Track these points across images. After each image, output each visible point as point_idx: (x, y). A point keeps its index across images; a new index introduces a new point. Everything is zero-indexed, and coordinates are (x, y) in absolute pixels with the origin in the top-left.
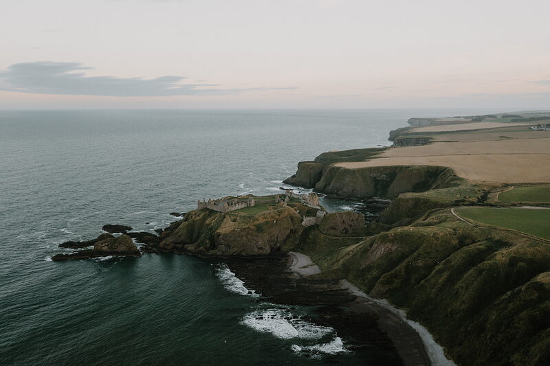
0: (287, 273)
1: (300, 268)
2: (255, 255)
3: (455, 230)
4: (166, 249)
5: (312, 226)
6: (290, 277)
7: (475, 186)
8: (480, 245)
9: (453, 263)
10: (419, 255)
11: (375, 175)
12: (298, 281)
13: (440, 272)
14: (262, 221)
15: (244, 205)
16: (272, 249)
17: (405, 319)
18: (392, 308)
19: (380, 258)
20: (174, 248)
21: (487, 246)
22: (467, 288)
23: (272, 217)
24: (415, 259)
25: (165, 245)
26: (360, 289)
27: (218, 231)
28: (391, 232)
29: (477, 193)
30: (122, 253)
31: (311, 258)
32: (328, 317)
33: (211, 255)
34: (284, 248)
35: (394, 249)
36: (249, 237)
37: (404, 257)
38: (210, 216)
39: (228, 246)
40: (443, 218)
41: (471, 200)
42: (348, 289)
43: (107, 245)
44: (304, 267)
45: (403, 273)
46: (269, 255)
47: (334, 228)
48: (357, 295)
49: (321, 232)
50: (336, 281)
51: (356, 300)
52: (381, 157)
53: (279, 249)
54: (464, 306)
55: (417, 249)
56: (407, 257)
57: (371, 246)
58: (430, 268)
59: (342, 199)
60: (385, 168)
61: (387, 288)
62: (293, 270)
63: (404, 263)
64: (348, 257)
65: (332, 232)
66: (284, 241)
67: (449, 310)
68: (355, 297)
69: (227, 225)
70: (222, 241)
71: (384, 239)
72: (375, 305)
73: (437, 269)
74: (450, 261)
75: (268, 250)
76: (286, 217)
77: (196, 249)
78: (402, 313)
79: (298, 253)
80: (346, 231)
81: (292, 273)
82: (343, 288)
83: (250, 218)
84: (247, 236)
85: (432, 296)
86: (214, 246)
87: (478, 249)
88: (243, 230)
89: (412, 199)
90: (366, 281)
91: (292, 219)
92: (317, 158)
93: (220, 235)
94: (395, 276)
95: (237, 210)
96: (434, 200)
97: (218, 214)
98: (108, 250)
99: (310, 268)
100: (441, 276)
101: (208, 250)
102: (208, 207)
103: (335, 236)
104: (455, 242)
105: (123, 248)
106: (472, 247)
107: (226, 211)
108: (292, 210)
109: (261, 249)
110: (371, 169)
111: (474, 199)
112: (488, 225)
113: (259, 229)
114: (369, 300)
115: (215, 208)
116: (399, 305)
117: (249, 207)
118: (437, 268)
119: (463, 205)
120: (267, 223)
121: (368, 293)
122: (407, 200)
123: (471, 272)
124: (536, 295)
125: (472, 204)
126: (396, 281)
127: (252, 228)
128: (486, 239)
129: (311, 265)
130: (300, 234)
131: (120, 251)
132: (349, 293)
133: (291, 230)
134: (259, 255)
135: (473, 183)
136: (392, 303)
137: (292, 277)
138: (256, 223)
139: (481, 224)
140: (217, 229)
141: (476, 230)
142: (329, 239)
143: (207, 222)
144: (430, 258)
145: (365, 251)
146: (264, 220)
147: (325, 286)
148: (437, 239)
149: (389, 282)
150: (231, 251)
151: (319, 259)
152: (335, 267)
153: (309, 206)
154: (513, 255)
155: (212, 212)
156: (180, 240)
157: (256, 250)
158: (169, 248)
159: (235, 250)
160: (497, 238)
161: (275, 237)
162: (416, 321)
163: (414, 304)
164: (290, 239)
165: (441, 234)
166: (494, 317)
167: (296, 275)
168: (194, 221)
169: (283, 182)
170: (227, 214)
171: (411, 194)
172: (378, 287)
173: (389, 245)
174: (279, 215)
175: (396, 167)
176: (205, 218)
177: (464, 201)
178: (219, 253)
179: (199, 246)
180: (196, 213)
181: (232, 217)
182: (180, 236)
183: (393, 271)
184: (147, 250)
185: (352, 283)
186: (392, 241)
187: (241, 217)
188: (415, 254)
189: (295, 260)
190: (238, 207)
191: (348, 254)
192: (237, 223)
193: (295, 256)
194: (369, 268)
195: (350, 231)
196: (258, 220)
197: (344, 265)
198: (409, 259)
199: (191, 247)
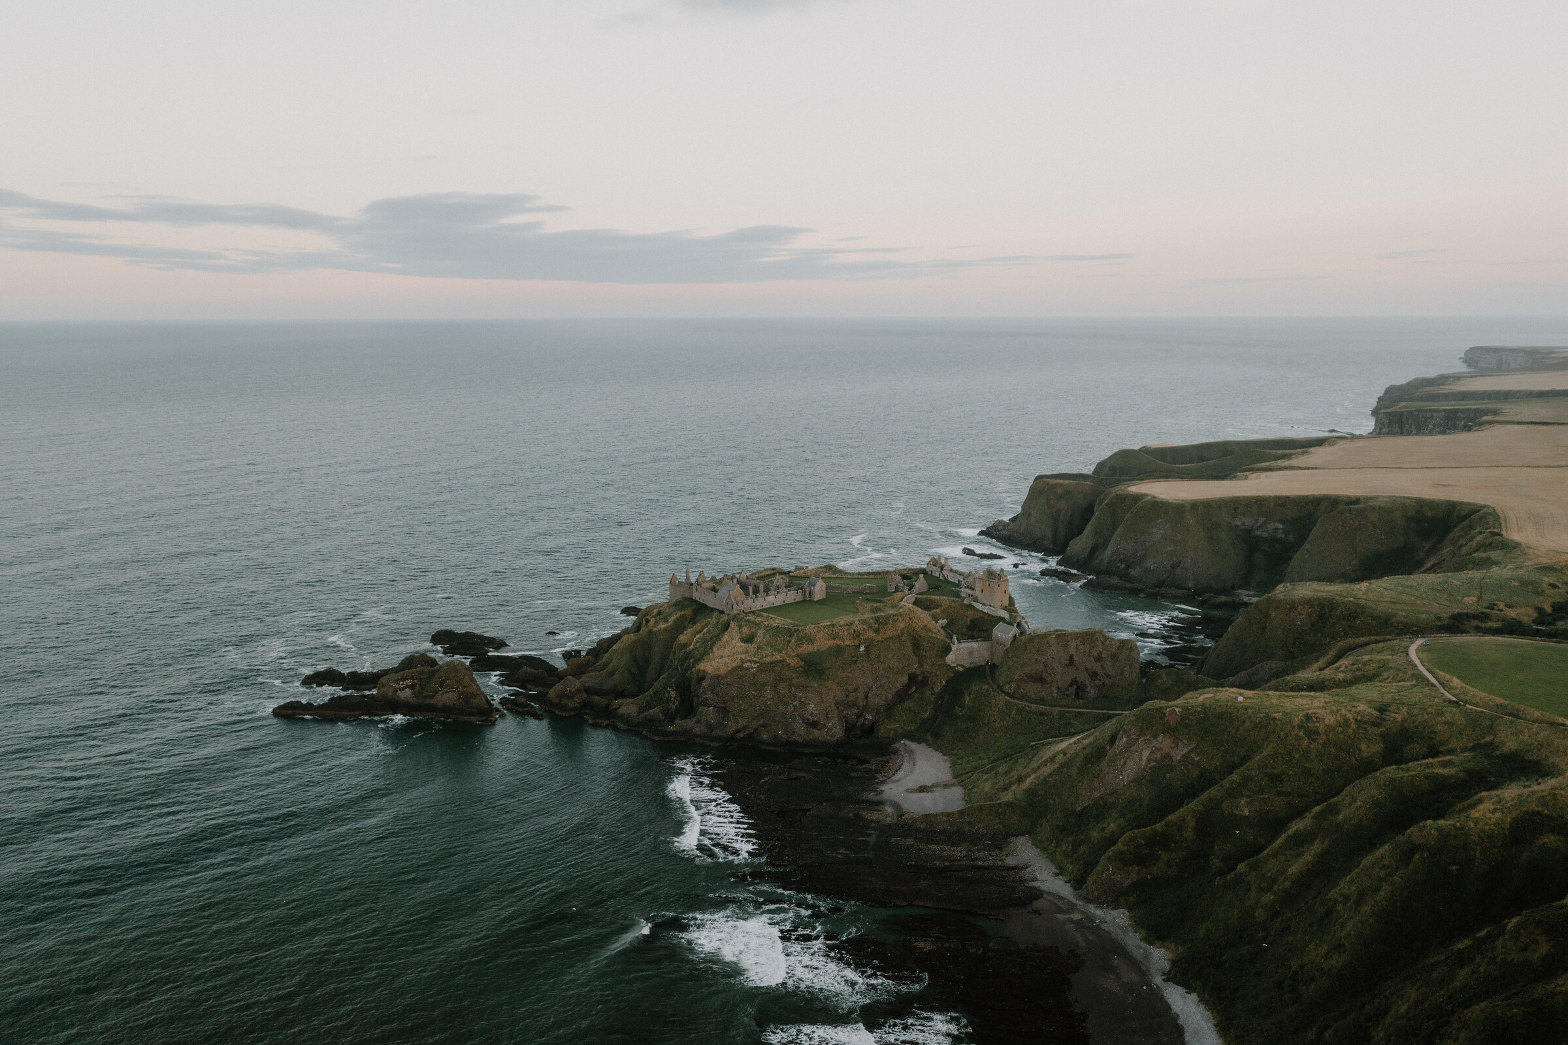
0: (867, 802)
1: (908, 790)
2: (796, 743)
3: (1382, 710)
4: (564, 708)
5: (979, 667)
6: (868, 815)
7: (1549, 569)
8: (1444, 765)
9: (1341, 817)
10: (1246, 780)
11: (1249, 522)
12: (885, 830)
13: (1300, 841)
14: (822, 643)
15: (792, 596)
16: (850, 728)
17: (1158, 980)
18: (1133, 941)
19: (1137, 781)
20: (585, 705)
21: (1468, 772)
22: (1360, 900)
23: (857, 635)
24: (1233, 793)
25: (562, 695)
26: (1061, 871)
27: (702, 666)
28: (1178, 704)
29: (1542, 593)
30: (447, 710)
31: (953, 765)
32: (926, 945)
33: (674, 733)
34: (887, 728)
35: (1177, 754)
36: (783, 689)
37: (1205, 781)
38: (693, 621)
39: (724, 711)
40: (1371, 668)
41: (1512, 613)
42: (1024, 867)
43: (412, 687)
44: (922, 789)
45: (1189, 834)
46: (840, 744)
47: (1040, 679)
48: (1043, 887)
49: (1001, 688)
50: (999, 841)
51: (1037, 904)
52: (1286, 468)
53: (871, 730)
54: (1337, 961)
55: (1245, 759)
56: (1212, 783)
57: (1113, 740)
58: (1274, 825)
59: (1135, 592)
60: (1283, 502)
61: (1134, 877)
62: (885, 796)
63: (1195, 805)
64: (1047, 770)
65: (1032, 689)
66: (890, 708)
67: (1294, 964)
68: (1037, 894)
69: (727, 651)
70: (709, 695)
71: (1152, 724)
72: (1087, 925)
73: (1290, 832)
74: (1334, 810)
75: (834, 730)
76: (899, 637)
77: (642, 711)
78: (1159, 958)
79: (923, 745)
80: (1079, 690)
81: (880, 803)
82: (1010, 861)
83: (790, 633)
84: (775, 687)
85: (1260, 914)
86: (688, 708)
87: (1433, 778)
88: (765, 667)
89: (1309, 602)
90: (1083, 849)
91: (916, 644)
92: (1101, 466)
93: (703, 678)
94: (1164, 841)
95: (767, 610)
96: (1383, 608)
97: (713, 620)
98: (413, 700)
99: (938, 794)
100: (1299, 855)
101: (671, 717)
102: (696, 596)
103: (1041, 701)
104: (1370, 749)
105: (446, 697)
106: (1415, 769)
107: (735, 612)
108: (924, 616)
109: (814, 725)
110: (1235, 505)
111: (1525, 614)
112: (1500, 701)
113: (813, 667)
114: (1072, 907)
115: (710, 600)
116: (1156, 933)
117: (807, 601)
118: (1297, 825)
119: (1478, 629)
120: (838, 651)
121: (1077, 883)
122: (1293, 606)
123: (1384, 850)
124: (1544, 949)
125: (1513, 628)
126: (1164, 856)
127: (792, 662)
128: (1474, 748)
129: (945, 786)
130: (938, 689)
131: (440, 704)
132: (1022, 881)
133: (912, 678)
134: (808, 744)
135: (1545, 561)
136: (1139, 923)
137: (875, 816)
138: (806, 648)
139: (1481, 694)
140: (699, 660)
141: (1452, 713)
142: (1021, 711)
143: (683, 638)
144: (1279, 794)
145: (1096, 755)
146: (831, 643)
147: (960, 851)
148: (1312, 734)
149: (1140, 860)
150: (731, 726)
151: (975, 769)
152: (1007, 797)
153: (979, 606)
154: (1534, 807)
155: (701, 610)
156: (609, 685)
157: (799, 727)
158: (571, 704)
159: (742, 723)
160: (1511, 745)
161: (861, 695)
162: (1190, 989)
163: (1202, 932)
164: (908, 704)
165: (1330, 720)
166: (1404, 1008)
167: (889, 810)
168: (650, 632)
169: (981, 533)
170: (734, 618)
171: (1315, 585)
172: (1106, 870)
173: (1164, 742)
174: (877, 631)
175: (1317, 501)
176: (679, 627)
177: (1483, 617)
178: (698, 729)
179: (649, 706)
180: (660, 613)
181: (745, 630)
182: (611, 674)
183: (1159, 826)
184: (515, 707)
185: (1044, 849)
186: (1172, 731)
187: (768, 629)
188: (1235, 777)
189: (906, 765)
190: (772, 600)
191: (1052, 759)
192: (751, 647)
193: (912, 752)
194: (1100, 810)
195: (1092, 692)
196: (811, 640)
197: (1031, 793)
198: (1213, 792)
199: (628, 708)
